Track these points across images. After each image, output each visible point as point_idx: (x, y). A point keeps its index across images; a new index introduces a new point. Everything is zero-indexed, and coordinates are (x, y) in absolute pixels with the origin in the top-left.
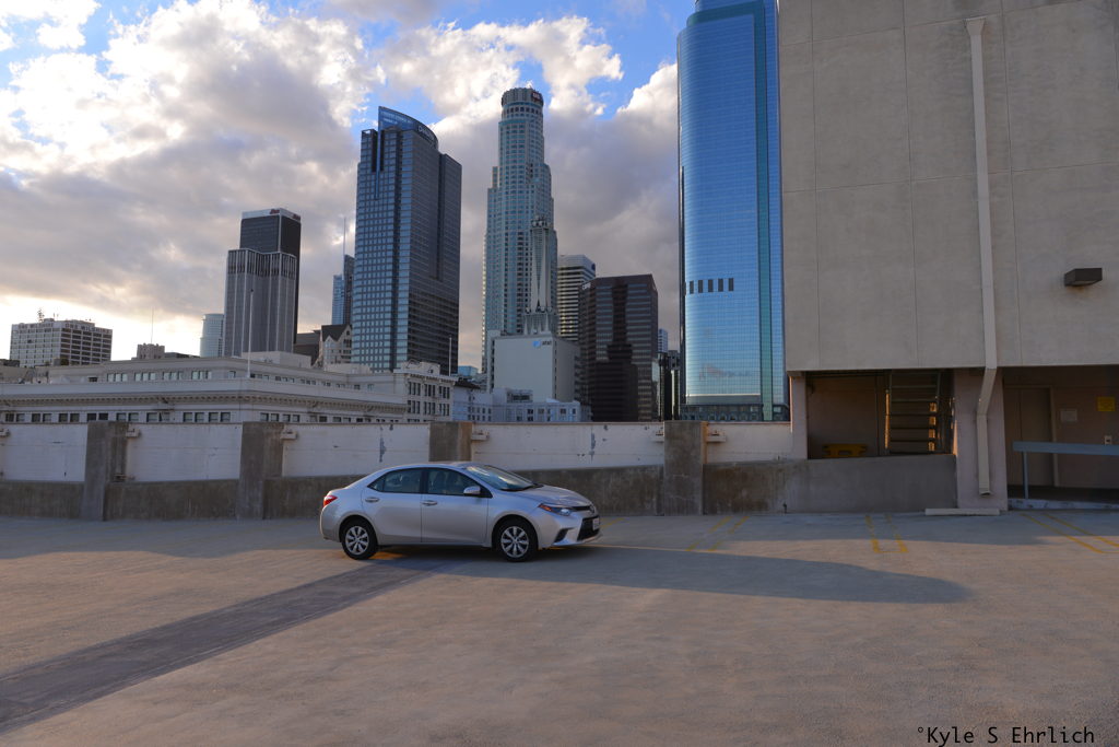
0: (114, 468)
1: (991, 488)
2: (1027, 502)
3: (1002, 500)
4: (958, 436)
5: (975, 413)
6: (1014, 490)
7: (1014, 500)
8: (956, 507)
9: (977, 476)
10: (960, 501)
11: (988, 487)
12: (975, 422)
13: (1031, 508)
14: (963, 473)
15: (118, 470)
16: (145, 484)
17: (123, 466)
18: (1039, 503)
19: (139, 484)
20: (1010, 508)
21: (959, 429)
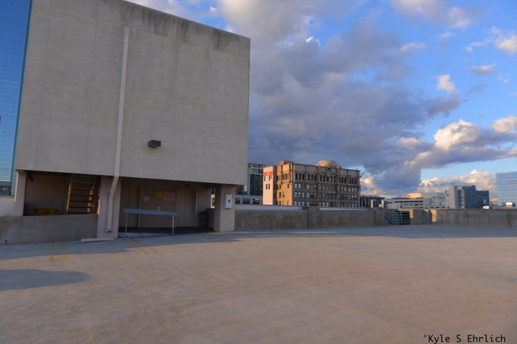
1: (112, 229)
2: (126, 234)
3: (116, 234)
4: (100, 206)
5: (108, 195)
6: (121, 229)
7: (121, 233)
8: (96, 237)
9: (106, 223)
10: (98, 235)
11: (110, 228)
12: (108, 200)
13: (127, 237)
14: (101, 222)
18: (130, 234)
20: (119, 237)
21: (101, 203)
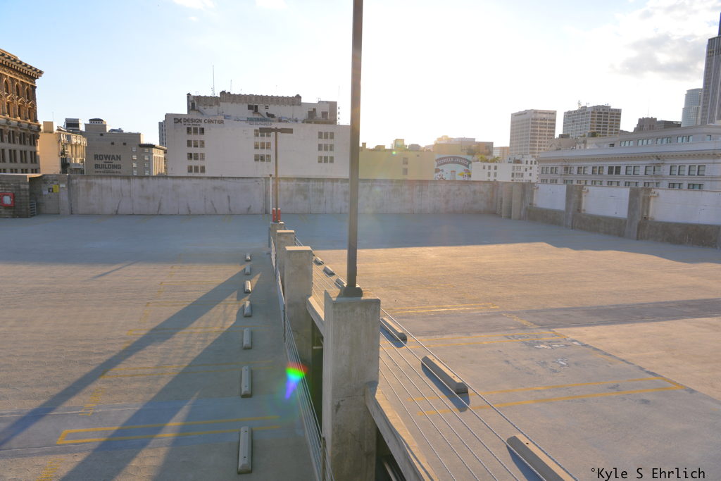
0: (643, 213)
15: (645, 214)
16: (661, 223)
17: (648, 212)
19: (657, 222)
